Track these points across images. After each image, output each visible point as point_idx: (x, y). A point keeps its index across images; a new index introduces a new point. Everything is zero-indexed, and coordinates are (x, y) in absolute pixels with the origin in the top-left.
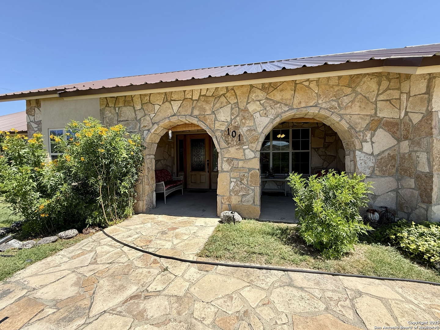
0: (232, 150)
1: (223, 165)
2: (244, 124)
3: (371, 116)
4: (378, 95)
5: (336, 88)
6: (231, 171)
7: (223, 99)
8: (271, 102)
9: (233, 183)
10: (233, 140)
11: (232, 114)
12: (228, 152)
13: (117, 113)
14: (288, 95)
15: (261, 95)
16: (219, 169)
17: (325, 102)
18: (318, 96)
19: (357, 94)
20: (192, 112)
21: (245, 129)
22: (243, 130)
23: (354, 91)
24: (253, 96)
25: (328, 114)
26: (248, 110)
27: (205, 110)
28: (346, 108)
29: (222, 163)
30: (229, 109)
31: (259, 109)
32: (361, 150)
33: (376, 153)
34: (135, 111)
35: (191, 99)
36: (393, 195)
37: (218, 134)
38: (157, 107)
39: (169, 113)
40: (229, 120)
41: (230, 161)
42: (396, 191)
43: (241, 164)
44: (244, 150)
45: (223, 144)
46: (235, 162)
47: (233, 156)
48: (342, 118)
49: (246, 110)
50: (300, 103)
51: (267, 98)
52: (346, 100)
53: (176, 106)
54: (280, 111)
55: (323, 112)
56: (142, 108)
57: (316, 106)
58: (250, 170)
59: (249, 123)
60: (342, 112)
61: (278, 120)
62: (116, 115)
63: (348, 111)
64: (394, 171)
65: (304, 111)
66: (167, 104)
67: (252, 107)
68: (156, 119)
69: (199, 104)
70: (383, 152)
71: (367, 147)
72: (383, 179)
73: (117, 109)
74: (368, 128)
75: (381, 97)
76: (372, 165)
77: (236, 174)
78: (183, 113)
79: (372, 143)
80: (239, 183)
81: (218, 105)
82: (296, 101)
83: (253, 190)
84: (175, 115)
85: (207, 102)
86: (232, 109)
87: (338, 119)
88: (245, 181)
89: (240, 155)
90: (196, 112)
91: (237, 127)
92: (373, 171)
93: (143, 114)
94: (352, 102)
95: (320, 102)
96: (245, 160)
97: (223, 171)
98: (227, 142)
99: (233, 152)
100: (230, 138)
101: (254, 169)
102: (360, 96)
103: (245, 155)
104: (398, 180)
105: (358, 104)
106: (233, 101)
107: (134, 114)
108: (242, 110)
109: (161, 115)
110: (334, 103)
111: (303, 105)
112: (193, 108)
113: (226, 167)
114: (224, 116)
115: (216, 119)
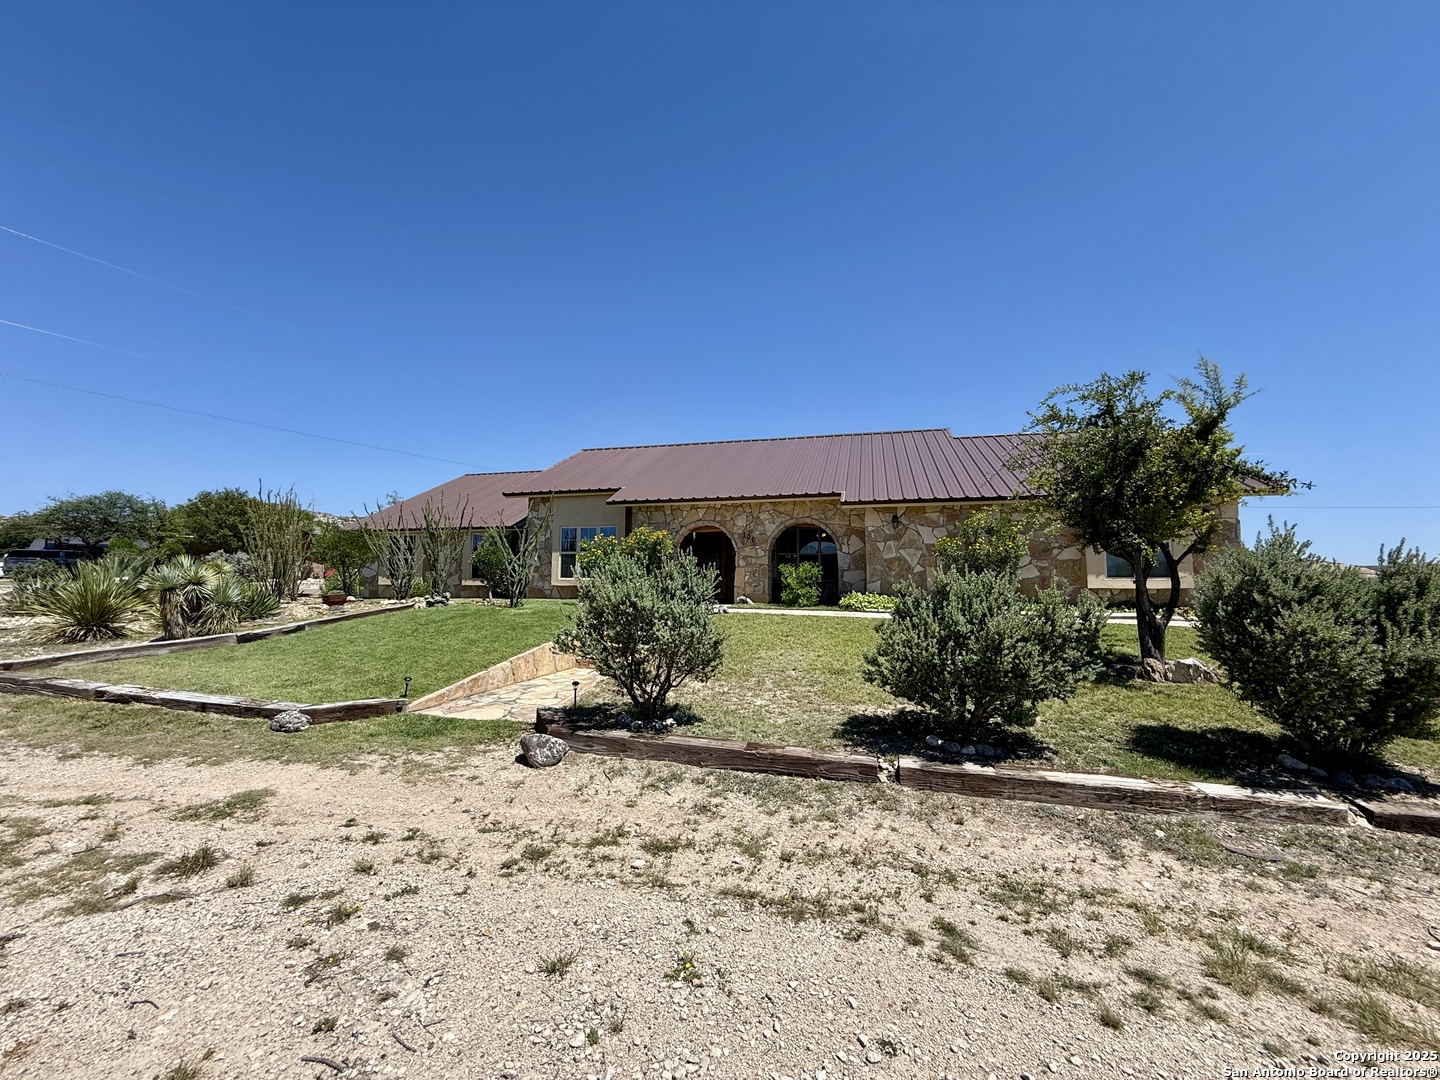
0: (747, 549)
1: (739, 562)
2: (757, 529)
6: (746, 566)
7: (740, 509)
8: (777, 514)
9: (747, 577)
10: (747, 542)
11: (747, 521)
12: (744, 551)
14: (789, 508)
15: (770, 507)
16: (736, 565)
17: (816, 515)
18: (811, 509)
19: (838, 509)
20: (714, 520)
21: (757, 533)
24: (764, 508)
26: (760, 519)
27: (726, 517)
28: (830, 519)
29: (739, 560)
30: (745, 517)
31: (768, 518)
32: (841, 550)
37: (736, 536)
38: (685, 513)
39: (695, 518)
40: (744, 526)
41: (745, 558)
43: (754, 560)
44: (757, 549)
45: (740, 545)
46: (749, 559)
47: (747, 555)
49: (758, 518)
50: (799, 515)
51: (774, 511)
53: (701, 513)
54: (785, 520)
55: (814, 522)
56: (672, 515)
57: (810, 517)
58: (761, 565)
59: (760, 528)
61: (783, 527)
63: (831, 522)
65: (802, 520)
66: (694, 510)
67: (762, 516)
68: (684, 523)
71: (845, 548)
73: (649, 513)
74: (845, 534)
75: (853, 513)
76: (849, 561)
77: (749, 569)
78: (708, 519)
79: (849, 545)
80: (752, 576)
81: (736, 514)
82: (795, 514)
83: (764, 582)
84: (702, 520)
85: (728, 511)
86: (747, 517)
87: (824, 527)
88: (757, 575)
89: (753, 554)
90: (718, 518)
91: (751, 531)
92: (850, 566)
93: (672, 518)
94: (834, 515)
95: (812, 514)
96: (757, 558)
97: (739, 566)
98: (743, 543)
99: (748, 551)
100: (745, 540)
101: (764, 565)
102: (839, 511)
103: (757, 554)
105: (839, 517)
106: (748, 510)
107: (664, 518)
108: (755, 519)
109: (688, 520)
111: (801, 516)
112: (716, 516)
113: (742, 563)
114: (741, 522)
115: (734, 524)
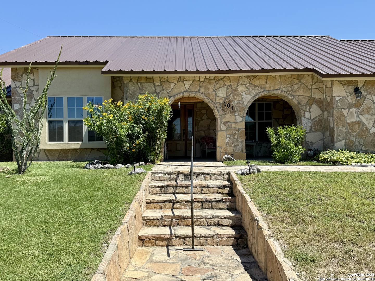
0: (228, 116)
1: (221, 126)
2: (235, 99)
3: (309, 97)
4: (312, 85)
5: (291, 80)
6: (227, 130)
7: (221, 82)
8: (252, 86)
9: (228, 139)
10: (228, 110)
11: (227, 92)
12: (225, 117)
13: (139, 87)
14: (263, 82)
15: (247, 81)
16: (219, 129)
17: (285, 87)
18: (280, 83)
19: (302, 84)
20: (199, 90)
21: (236, 102)
22: (235, 103)
23: (300, 82)
24: (241, 81)
25: (285, 94)
26: (238, 90)
27: (208, 89)
28: (296, 91)
29: (221, 125)
30: (225, 89)
31: (245, 90)
32: (304, 116)
33: (312, 118)
34: (155, 86)
35: (199, 80)
36: (321, 142)
37: (218, 105)
38: (173, 85)
39: (182, 89)
40: (225, 96)
41: (226, 123)
42: (323, 140)
43: (233, 125)
44: (235, 116)
45: (221, 112)
46: (230, 124)
47: (228, 120)
48: (294, 97)
49: (237, 90)
50: (270, 87)
51: (250, 83)
52: (296, 87)
53: (187, 85)
54: (258, 91)
55: (283, 93)
56: (161, 85)
57: (279, 90)
58: (239, 129)
59: (238, 98)
60: (294, 94)
61: (257, 97)
62: (138, 89)
63: (297, 93)
64: (321, 128)
65: (272, 92)
66: (181, 83)
67: (240, 89)
68: (172, 93)
69: (204, 85)
70: (316, 117)
71: (307, 115)
72: (316, 133)
73: (139, 84)
74: (308, 104)
75: (314, 86)
76: (310, 125)
77: (230, 132)
78: (193, 90)
79: (310, 112)
80: (232, 138)
81: (218, 86)
82: (267, 86)
83: (242, 143)
84: (186, 91)
85: (210, 84)
86: (227, 89)
87: (291, 98)
88: (236, 137)
89: (232, 120)
90: (202, 90)
91: (231, 101)
92: (311, 129)
93: (161, 89)
94: (299, 88)
95: (282, 87)
96: (236, 123)
97: (221, 130)
98: (224, 111)
99: (228, 117)
100: (226, 108)
101: (241, 129)
102: (303, 85)
103: (236, 119)
104: (323, 134)
105: (302, 90)
106: (228, 83)
107: (154, 89)
108: (234, 90)
109: (176, 91)
110: (289, 88)
111: (272, 88)
112: (200, 87)
113: (223, 127)
114: (222, 93)
115: (216, 95)
